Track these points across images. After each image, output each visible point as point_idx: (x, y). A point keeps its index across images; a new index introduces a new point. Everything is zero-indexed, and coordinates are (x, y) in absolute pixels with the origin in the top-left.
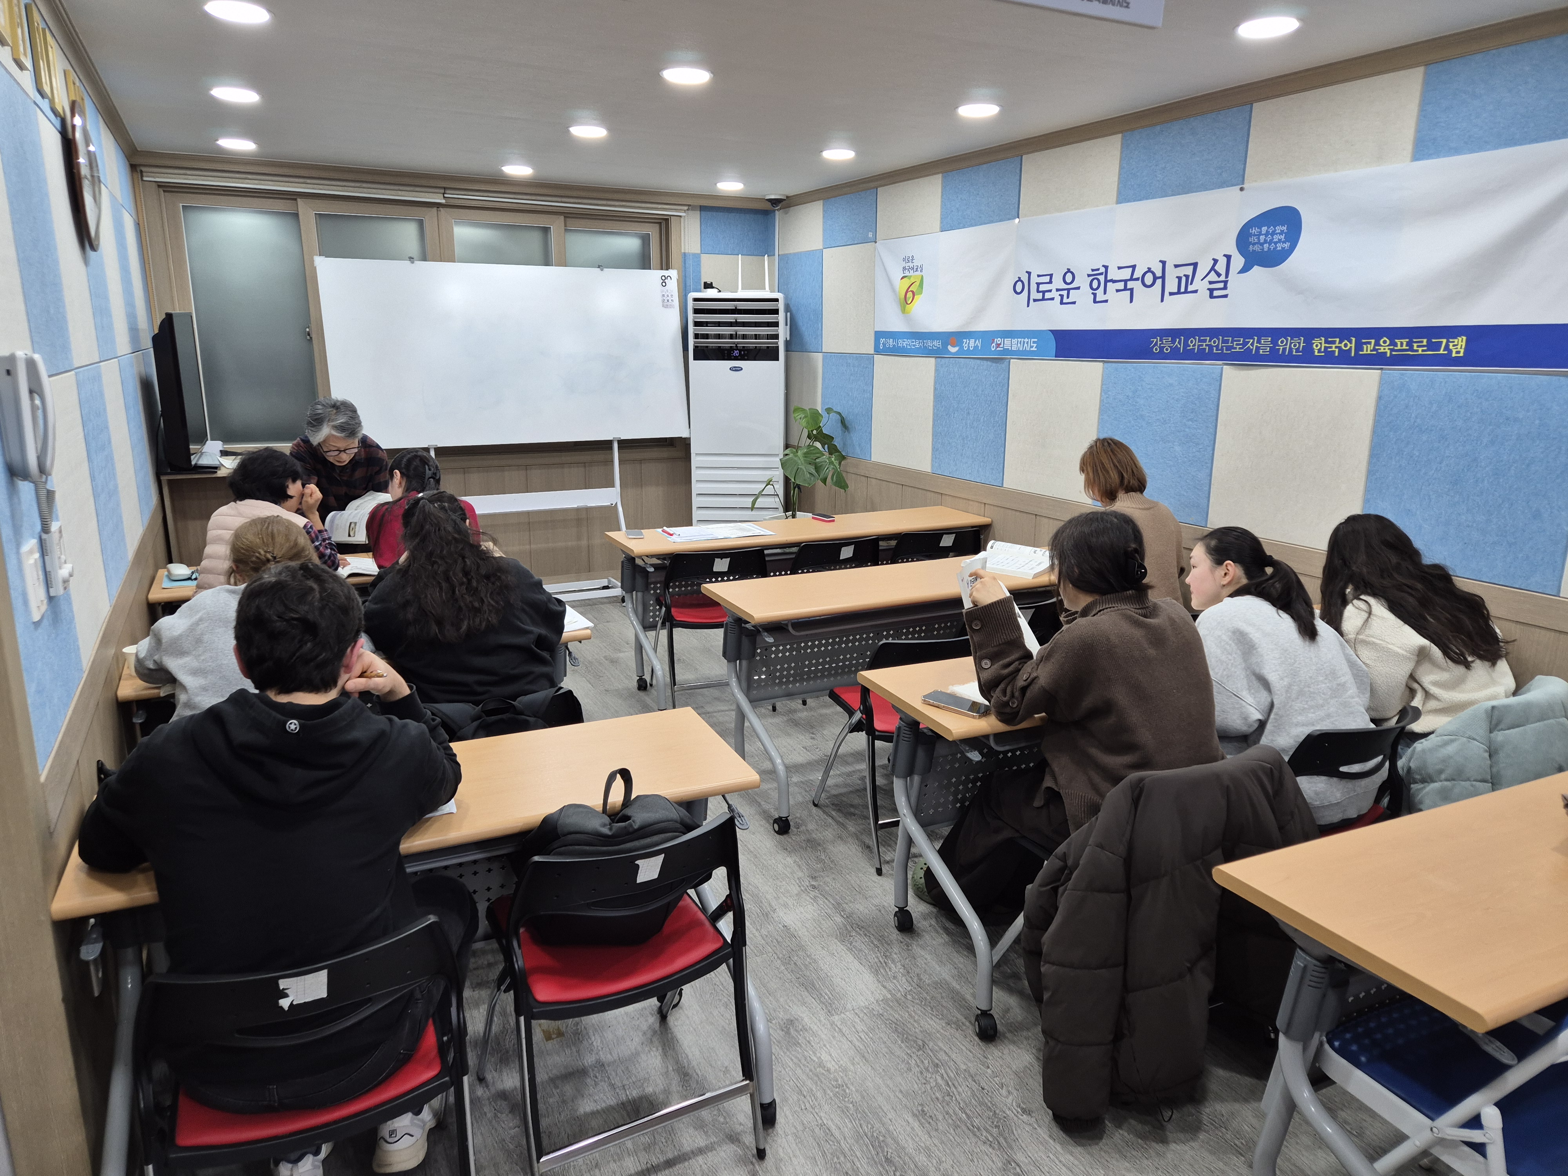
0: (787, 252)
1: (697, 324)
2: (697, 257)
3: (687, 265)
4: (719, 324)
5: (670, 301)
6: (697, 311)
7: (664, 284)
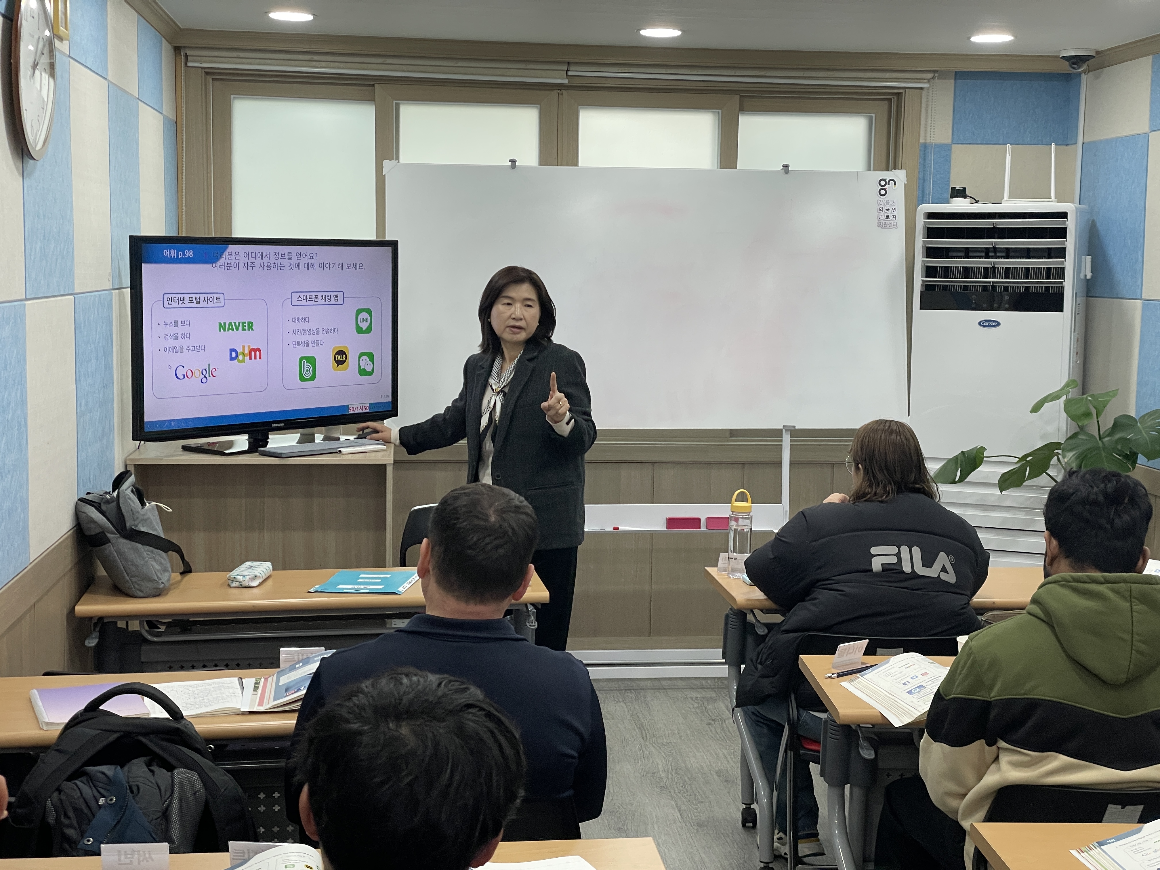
0: (1094, 139)
1: (931, 252)
2: (945, 150)
3: (928, 162)
4: (967, 253)
5: (891, 218)
6: (931, 233)
7: (883, 192)
